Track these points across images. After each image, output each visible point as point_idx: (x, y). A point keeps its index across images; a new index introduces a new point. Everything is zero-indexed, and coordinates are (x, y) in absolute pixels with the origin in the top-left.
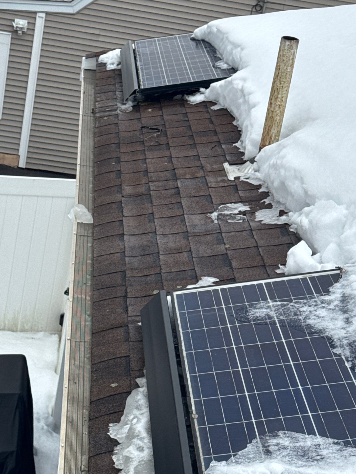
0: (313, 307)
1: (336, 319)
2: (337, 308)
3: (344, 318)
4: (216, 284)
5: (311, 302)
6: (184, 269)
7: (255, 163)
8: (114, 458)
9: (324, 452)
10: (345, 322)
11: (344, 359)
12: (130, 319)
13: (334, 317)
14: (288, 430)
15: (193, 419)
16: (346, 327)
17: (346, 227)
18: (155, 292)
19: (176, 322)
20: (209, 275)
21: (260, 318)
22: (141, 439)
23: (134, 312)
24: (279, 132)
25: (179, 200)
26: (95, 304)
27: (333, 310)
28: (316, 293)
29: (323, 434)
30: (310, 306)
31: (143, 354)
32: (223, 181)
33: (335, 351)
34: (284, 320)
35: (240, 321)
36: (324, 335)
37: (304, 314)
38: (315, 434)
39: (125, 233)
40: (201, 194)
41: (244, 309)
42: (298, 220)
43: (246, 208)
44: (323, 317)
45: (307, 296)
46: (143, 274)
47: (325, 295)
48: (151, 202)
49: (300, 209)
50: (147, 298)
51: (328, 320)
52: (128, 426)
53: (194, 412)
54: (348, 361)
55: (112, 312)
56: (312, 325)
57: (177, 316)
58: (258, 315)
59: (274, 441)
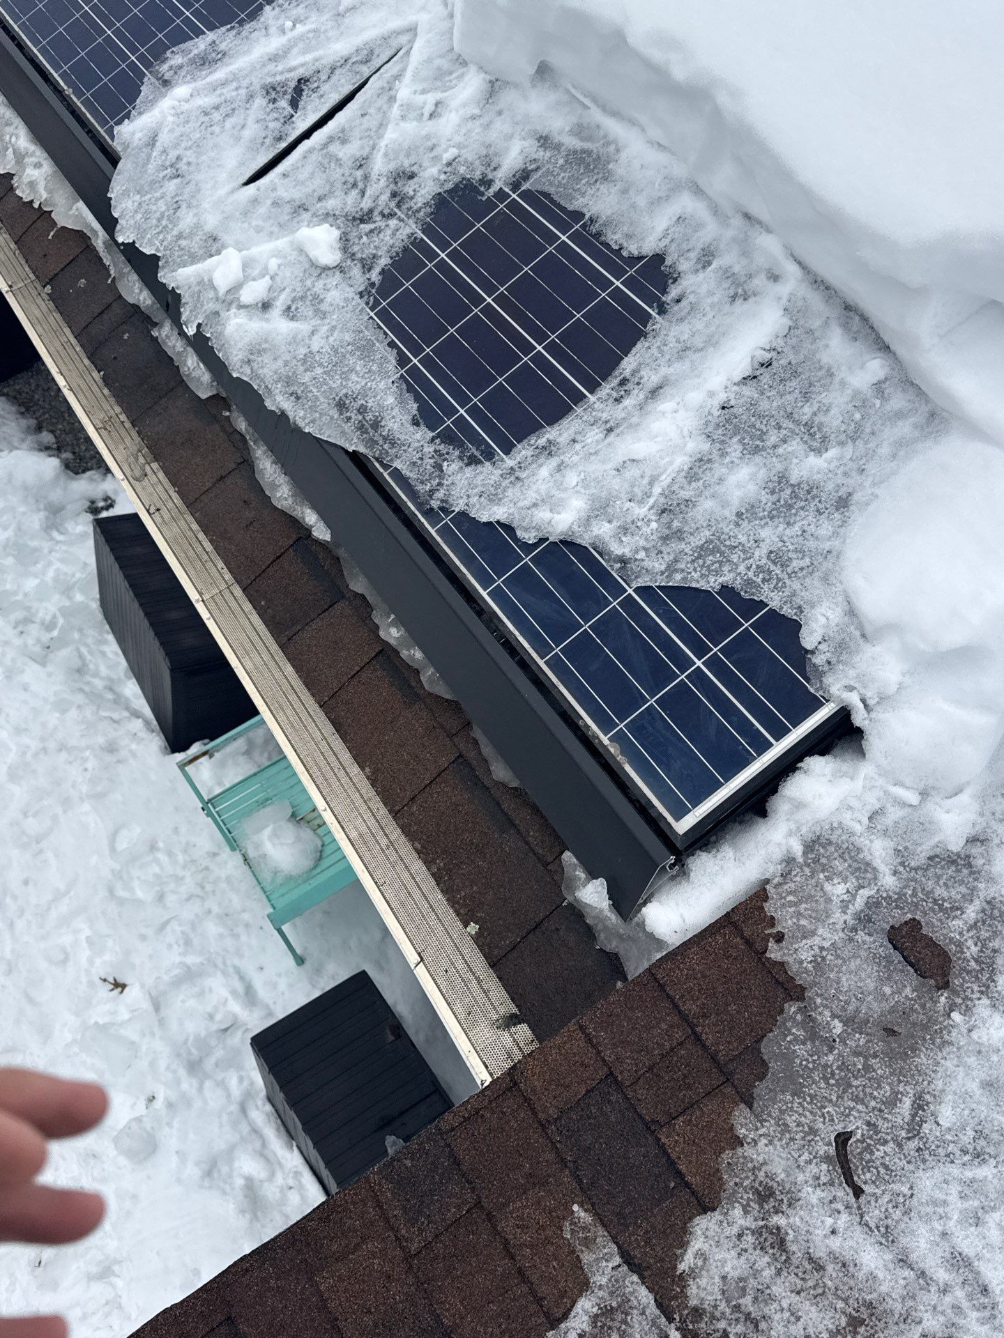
8: (18, 192)
9: (223, 46)
14: (174, 46)
15: (69, 96)
22: (33, 154)
29: (212, 28)
38: (204, 33)
52: (10, 150)
53: (66, 88)
59: (165, 67)
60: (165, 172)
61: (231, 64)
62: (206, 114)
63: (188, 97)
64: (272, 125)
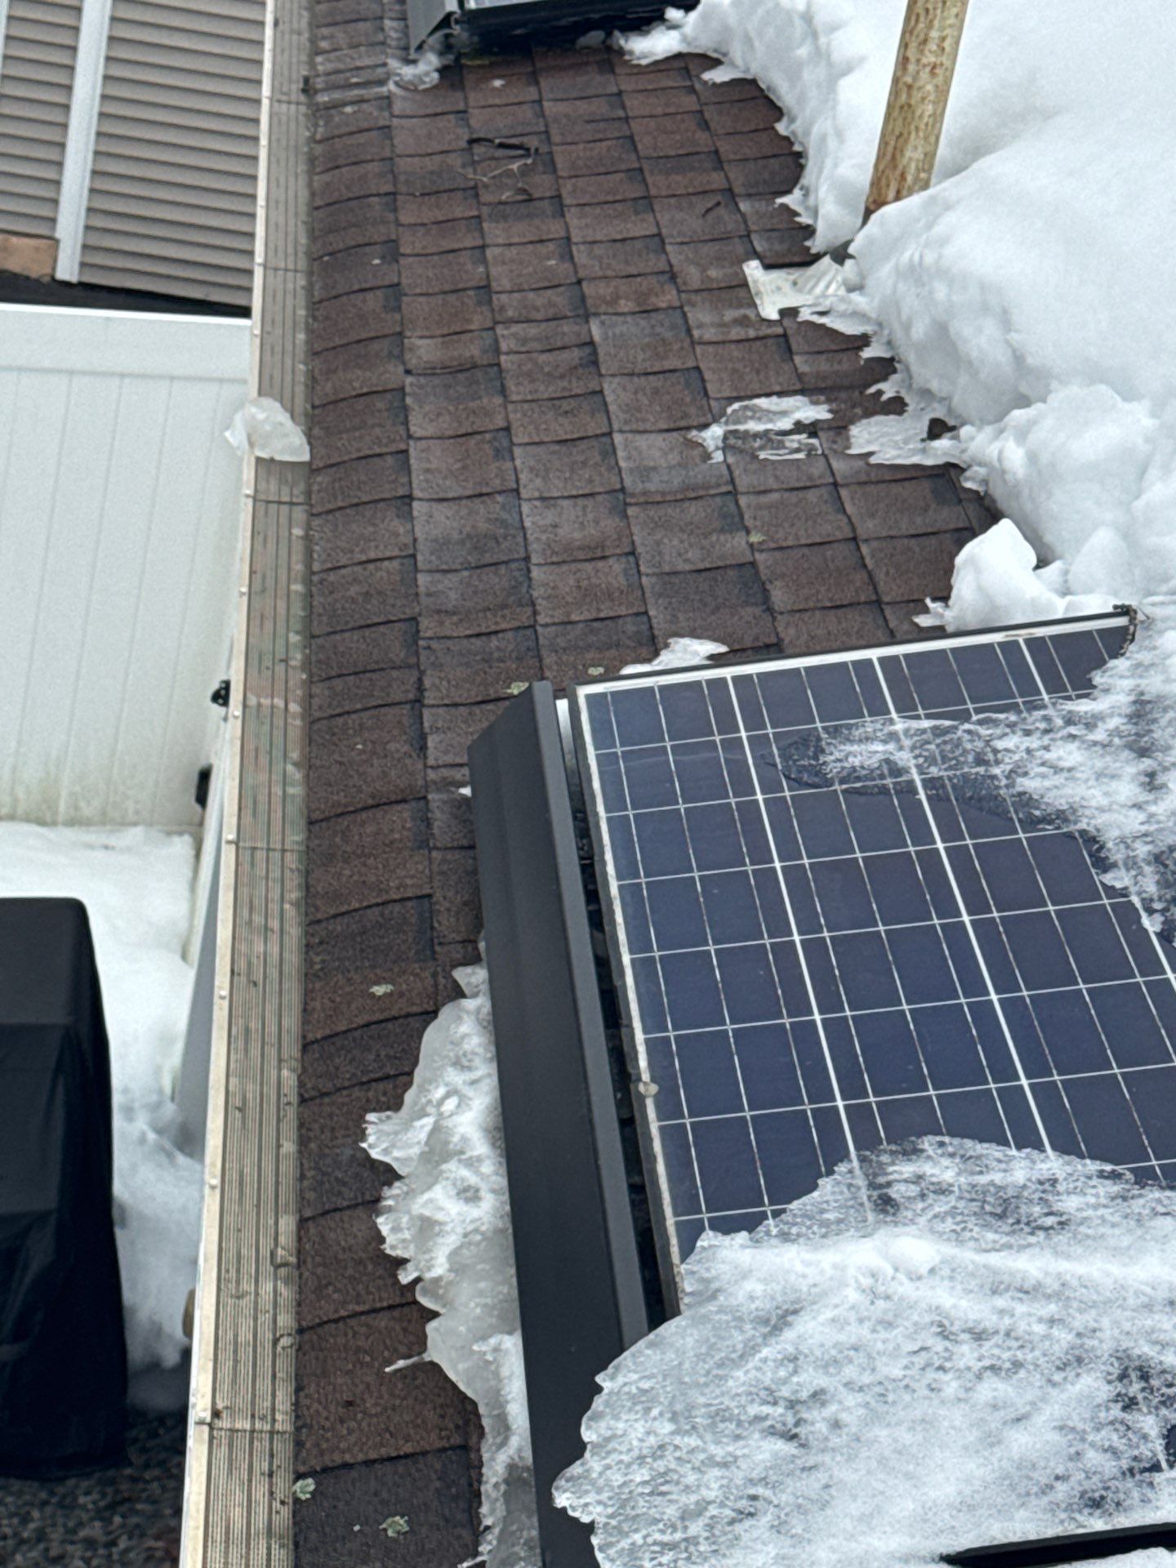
0: (1038, 734)
1: (1113, 777)
2: (1117, 741)
3: (1139, 774)
4: (716, 661)
5: (1030, 720)
6: (611, 614)
7: (849, 263)
8: (384, 1224)
9: (1070, 1204)
10: (1142, 784)
11: (1138, 904)
12: (432, 775)
13: (1106, 768)
14: (952, 1135)
15: (642, 1098)
16: (1147, 802)
17: (1153, 473)
18: (516, 689)
19: (585, 785)
20: (694, 634)
21: (864, 772)
22: (472, 1163)
23: (446, 752)
24: (930, 156)
25: (593, 385)
26: (316, 727)
27: (1104, 746)
28: (1049, 693)
29: (1065, 1146)
30: (1028, 733)
31: (476, 891)
32: (743, 321)
33: (1109, 878)
34: (941, 778)
35: (796, 783)
36: (1072, 828)
37: (1007, 760)
38: (1039, 1147)
39: (417, 493)
40: (668, 364)
41: (810, 744)
42: (992, 451)
43: (819, 412)
44: (1070, 770)
45: (1020, 700)
46: (477, 630)
47: (1079, 697)
48: (503, 391)
49: (996, 417)
50: (490, 707)
51: (1087, 780)
52: (428, 1122)
53: (646, 1076)
54: (1150, 911)
55: (374, 753)
56: (1035, 797)
57: (588, 767)
58: (856, 761)
59: (906, 1169)
60: (766, 1409)
61: (1068, 1257)
62: (944, 1334)
63: (924, 1270)
64: (1093, 1458)
